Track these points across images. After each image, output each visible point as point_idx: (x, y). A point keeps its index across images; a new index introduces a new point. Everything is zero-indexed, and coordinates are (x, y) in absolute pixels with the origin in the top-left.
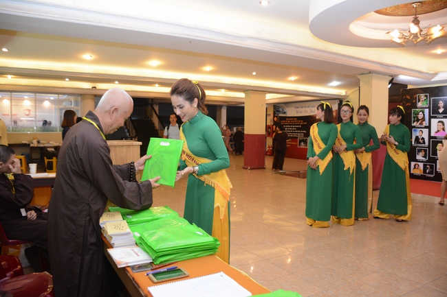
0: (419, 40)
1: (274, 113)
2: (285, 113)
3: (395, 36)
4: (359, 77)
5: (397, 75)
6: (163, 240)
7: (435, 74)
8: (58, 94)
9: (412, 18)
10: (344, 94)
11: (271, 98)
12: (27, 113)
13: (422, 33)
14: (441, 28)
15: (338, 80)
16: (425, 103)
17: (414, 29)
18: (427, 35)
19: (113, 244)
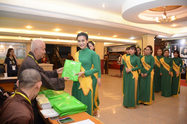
0: (166, 21)
1: (107, 50)
2: (112, 50)
3: (157, 20)
4: (142, 36)
5: (157, 35)
6: (63, 106)
7: (173, 35)
8: (16, 42)
9: (163, 12)
10: (136, 42)
11: (106, 44)
12: (2, 50)
13: (167, 19)
14: (175, 17)
15: (134, 37)
16: (169, 46)
17: (164, 17)
18: (169, 19)
19: (42, 108)
